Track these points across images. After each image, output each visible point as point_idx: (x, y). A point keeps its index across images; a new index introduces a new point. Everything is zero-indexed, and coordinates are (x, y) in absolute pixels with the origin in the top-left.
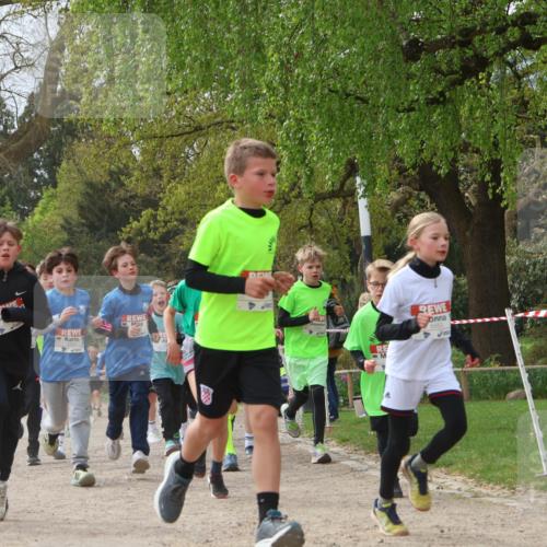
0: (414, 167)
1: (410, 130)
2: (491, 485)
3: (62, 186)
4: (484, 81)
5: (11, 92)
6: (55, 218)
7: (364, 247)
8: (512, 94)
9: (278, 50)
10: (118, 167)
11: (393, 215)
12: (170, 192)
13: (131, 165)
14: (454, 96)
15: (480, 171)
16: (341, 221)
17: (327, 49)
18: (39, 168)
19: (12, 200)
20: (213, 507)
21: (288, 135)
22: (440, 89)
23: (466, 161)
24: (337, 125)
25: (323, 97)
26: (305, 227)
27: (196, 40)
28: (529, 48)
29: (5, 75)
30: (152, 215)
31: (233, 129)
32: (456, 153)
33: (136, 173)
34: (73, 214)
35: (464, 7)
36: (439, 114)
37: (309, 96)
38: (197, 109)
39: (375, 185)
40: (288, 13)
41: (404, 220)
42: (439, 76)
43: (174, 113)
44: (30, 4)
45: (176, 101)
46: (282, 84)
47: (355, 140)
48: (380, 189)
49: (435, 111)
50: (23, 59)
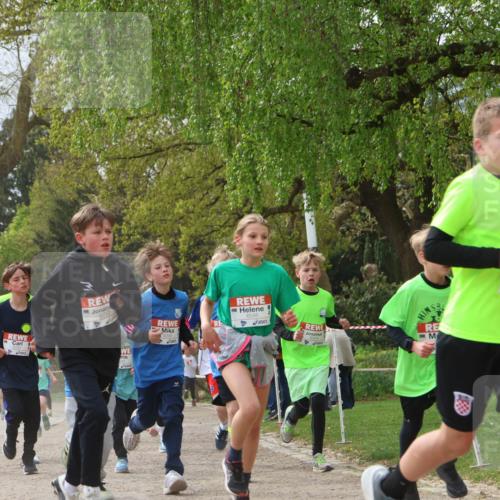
0: (355, 184)
1: (351, 151)
3: (35, 203)
4: (418, 106)
6: (28, 233)
8: (443, 117)
9: (230, 78)
10: (86, 186)
11: (337, 229)
12: (133, 209)
13: (97, 184)
14: (390, 120)
16: (290, 234)
17: (275, 77)
18: (13, 188)
21: (240, 156)
22: (378, 114)
23: (403, 178)
24: (285, 146)
25: (271, 121)
28: (459, 76)
30: (117, 229)
31: (190, 150)
32: (393, 171)
33: (102, 192)
34: (45, 229)
35: (399, 38)
36: (378, 136)
37: (259, 121)
38: (157, 133)
39: (319, 200)
40: (239, 45)
41: (347, 233)
42: (377, 101)
43: (136, 137)
44: (4, 39)
45: (138, 125)
46: (234, 109)
47: (302, 160)
48: (325, 204)
49: (373, 133)
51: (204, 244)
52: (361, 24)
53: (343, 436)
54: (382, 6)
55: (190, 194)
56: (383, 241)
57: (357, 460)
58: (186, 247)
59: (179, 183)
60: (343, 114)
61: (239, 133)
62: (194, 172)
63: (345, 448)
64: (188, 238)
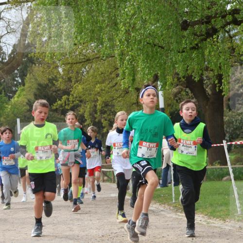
0: (184, 77)
1: (183, 61)
2: (215, 219)
3: (27, 85)
4: (216, 39)
5: (5, 43)
6: (24, 99)
8: (228, 45)
9: (124, 25)
10: (52, 77)
11: (174, 99)
12: (75, 88)
13: (58, 76)
14: (202, 46)
15: (213, 79)
17: (146, 24)
18: (17, 77)
19: (5, 91)
20: (91, 228)
21: (128, 63)
22: (196, 43)
23: (207, 75)
24: (150, 58)
25: (144, 46)
26: (135, 103)
28: (236, 25)
29: (3, 36)
30: (67, 98)
31: (104, 60)
32: (202, 71)
33: (60, 80)
34: (32, 98)
35: (208, 6)
36: (196, 54)
37: (138, 46)
38: (88, 51)
39: (166, 85)
40: (129, 9)
41: (179, 101)
42: (196, 37)
43: (77, 53)
44: (15, 5)
45: (79, 48)
46: (126, 40)
47: (158, 65)
48: (168, 87)
49: (193, 52)
50: (11, 29)
51: (109, 106)
53: (174, 199)
55: (103, 82)
57: (180, 211)
58: (100, 107)
59: (97, 76)
60: (179, 43)
61: (128, 52)
62: (105, 71)
63: (174, 205)
64: (101, 103)
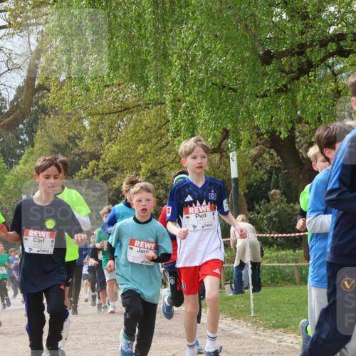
0: (267, 132)
1: (264, 109)
3: (37, 146)
4: (312, 78)
5: (5, 85)
7: (233, 185)
8: (331, 86)
9: (179, 57)
10: (74, 134)
11: (253, 164)
12: (108, 150)
13: (82, 132)
14: (293, 88)
15: (309, 136)
16: (219, 168)
17: (211, 57)
18: (23, 135)
19: (4, 156)
22: (284, 83)
23: (301, 129)
24: (217, 106)
25: (208, 88)
27: (127, 51)
28: (342, 57)
29: (2, 74)
30: (95, 164)
31: (149, 108)
32: (293, 124)
33: (86, 138)
35: (300, 29)
36: (283, 99)
37: (199, 87)
38: (126, 96)
39: (240, 145)
40: (186, 33)
41: (260, 167)
42: (283, 74)
43: (111, 99)
44: (19, 29)
45: (112, 90)
46: (181, 79)
47: (229, 116)
48: (244, 147)
49: (280, 97)
50: (14, 64)
51: (158, 175)
52: (273, 19)
53: (252, 311)
54: (289, 6)
55: (148, 140)
56: (285, 173)
57: (262, 329)
58: (144, 177)
59: (140, 132)
61: (185, 96)
62: (152, 124)
63: (254, 320)
64: (146, 171)
